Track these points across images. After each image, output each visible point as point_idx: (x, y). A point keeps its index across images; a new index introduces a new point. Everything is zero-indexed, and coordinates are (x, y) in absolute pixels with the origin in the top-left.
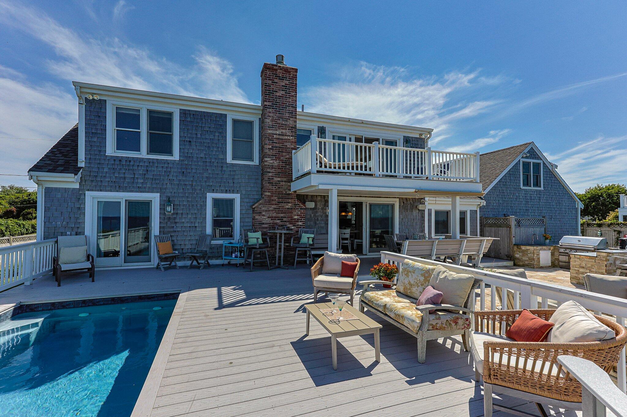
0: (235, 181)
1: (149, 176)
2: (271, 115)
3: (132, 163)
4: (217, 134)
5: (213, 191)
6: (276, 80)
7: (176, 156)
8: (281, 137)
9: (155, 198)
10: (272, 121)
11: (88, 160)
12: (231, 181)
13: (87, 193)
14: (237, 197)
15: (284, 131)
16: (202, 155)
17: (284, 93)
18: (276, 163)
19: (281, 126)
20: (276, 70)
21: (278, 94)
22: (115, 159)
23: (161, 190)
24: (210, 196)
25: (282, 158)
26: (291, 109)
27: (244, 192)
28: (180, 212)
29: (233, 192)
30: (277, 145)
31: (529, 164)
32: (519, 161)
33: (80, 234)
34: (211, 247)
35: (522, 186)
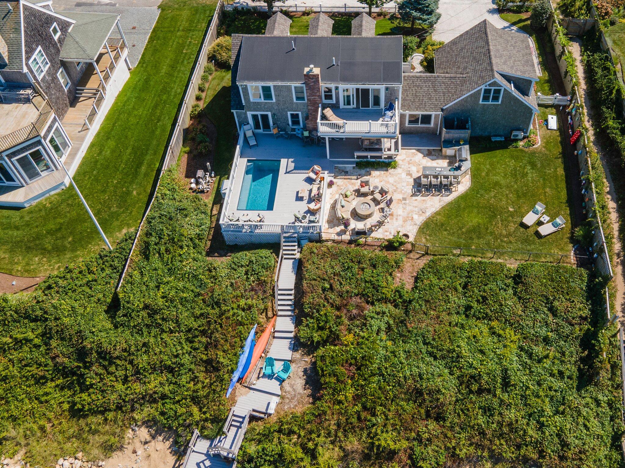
1: (266, 107)
2: (309, 91)
3: (259, 103)
4: (288, 92)
5: (290, 111)
6: (309, 80)
7: (274, 100)
9: (269, 114)
11: (246, 103)
12: (297, 108)
13: (248, 112)
14: (300, 114)
16: (284, 100)
18: (313, 108)
20: (309, 76)
22: (254, 102)
23: (271, 111)
24: (289, 113)
25: (315, 107)
27: (302, 111)
28: (279, 118)
29: (298, 111)
31: (490, 90)
32: (481, 89)
33: (248, 124)
34: (292, 129)
35: (481, 102)
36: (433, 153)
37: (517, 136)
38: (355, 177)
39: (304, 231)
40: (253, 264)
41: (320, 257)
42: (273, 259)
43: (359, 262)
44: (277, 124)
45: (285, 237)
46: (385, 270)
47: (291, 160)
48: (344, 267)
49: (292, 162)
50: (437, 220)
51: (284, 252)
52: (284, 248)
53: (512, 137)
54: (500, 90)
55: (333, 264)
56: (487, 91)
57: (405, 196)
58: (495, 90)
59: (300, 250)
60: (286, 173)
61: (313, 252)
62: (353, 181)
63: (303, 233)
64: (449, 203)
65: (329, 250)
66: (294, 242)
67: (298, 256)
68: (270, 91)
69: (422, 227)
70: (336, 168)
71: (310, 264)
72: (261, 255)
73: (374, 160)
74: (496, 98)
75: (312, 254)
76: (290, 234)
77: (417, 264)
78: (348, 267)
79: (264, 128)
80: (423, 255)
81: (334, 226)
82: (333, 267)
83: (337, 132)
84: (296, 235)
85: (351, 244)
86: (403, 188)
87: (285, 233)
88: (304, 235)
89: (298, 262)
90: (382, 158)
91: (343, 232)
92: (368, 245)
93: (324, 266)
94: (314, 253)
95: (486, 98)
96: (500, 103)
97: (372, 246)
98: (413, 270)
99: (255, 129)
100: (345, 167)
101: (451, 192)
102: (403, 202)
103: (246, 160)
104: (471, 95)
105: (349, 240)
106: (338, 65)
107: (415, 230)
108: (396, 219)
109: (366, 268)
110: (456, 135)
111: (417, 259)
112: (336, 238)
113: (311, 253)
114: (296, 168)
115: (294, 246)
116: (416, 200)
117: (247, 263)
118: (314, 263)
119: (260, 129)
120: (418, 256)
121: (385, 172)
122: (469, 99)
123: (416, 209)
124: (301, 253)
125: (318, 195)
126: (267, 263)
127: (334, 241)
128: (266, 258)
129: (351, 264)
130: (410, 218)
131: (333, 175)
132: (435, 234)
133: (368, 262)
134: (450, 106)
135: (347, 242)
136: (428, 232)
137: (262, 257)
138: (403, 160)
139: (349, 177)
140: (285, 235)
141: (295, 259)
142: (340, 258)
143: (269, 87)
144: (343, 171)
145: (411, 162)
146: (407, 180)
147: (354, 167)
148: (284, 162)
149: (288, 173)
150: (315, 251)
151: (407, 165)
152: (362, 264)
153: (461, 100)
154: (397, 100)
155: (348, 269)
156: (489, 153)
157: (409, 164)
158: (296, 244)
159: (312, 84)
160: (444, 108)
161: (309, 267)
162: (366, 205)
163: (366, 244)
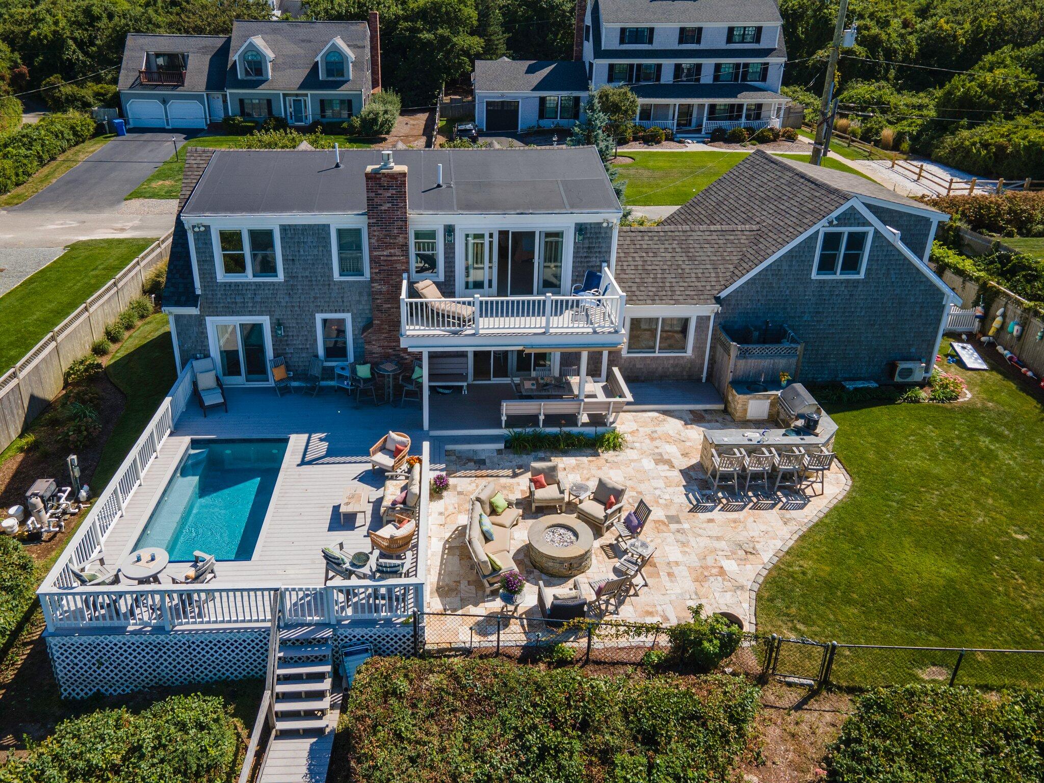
0: (345, 300)
1: (258, 299)
2: (376, 233)
3: (240, 287)
4: (320, 249)
5: (322, 312)
6: (380, 192)
7: (281, 277)
8: (390, 258)
9: (265, 321)
10: (378, 241)
11: (203, 287)
12: (340, 300)
13: (207, 318)
14: (348, 317)
15: (392, 251)
16: (307, 273)
17: (390, 205)
18: (384, 288)
19: (389, 246)
20: (380, 178)
21: (383, 208)
22: (225, 284)
23: (270, 313)
24: (319, 317)
25: (391, 282)
26: (400, 223)
27: (355, 311)
28: (290, 334)
29: (343, 311)
30: (385, 268)
31: (839, 235)
32: (817, 232)
33: (207, 356)
34: (325, 369)
35: (814, 275)
36: (708, 417)
37: (910, 372)
38: (510, 472)
39: (360, 616)
40: (142, 757)
41: (422, 711)
42: (229, 733)
43: (584, 726)
44: (284, 354)
45: (284, 643)
46: (700, 752)
47: (316, 436)
48: (526, 748)
49: (321, 440)
50: (804, 573)
51: (280, 707)
52: (280, 688)
53: (897, 379)
54: (864, 235)
55: (480, 737)
56: (831, 240)
57: (673, 512)
58: (851, 235)
59: (339, 697)
60: (303, 463)
61: (394, 693)
62: (503, 481)
63: (355, 623)
64: (816, 525)
65: (457, 679)
66: (321, 661)
67: (332, 721)
68: (270, 245)
69: (766, 595)
70: (448, 453)
71: (383, 746)
72: (184, 716)
73: (555, 430)
74: (851, 264)
75: (392, 701)
76: (306, 630)
77: (805, 727)
78: (544, 749)
79: (249, 372)
80: (813, 693)
81: (464, 603)
82: (478, 755)
83: (455, 333)
84: (328, 633)
85: (535, 662)
86: (658, 492)
87: (288, 627)
88: (359, 631)
89: (329, 746)
90: (575, 424)
91: (499, 621)
92: (598, 663)
93: (442, 750)
94: (400, 697)
95: (827, 265)
96: (862, 275)
97: (614, 664)
98: (802, 753)
99: (224, 375)
100: (475, 452)
101: (807, 499)
102: (674, 527)
103: (187, 440)
104: (790, 255)
105: (524, 648)
106: (450, 187)
107: (746, 605)
108: (669, 574)
109: (620, 749)
110: (766, 363)
111: (798, 707)
112: (477, 641)
113: (386, 695)
114: (330, 453)
115: (320, 677)
116: (711, 521)
117: (117, 759)
118: (399, 736)
119: (239, 374)
120: (794, 697)
121: (590, 458)
122: (785, 267)
123: (723, 544)
124: (343, 709)
125: (404, 502)
126: (204, 750)
127: (467, 652)
128: (201, 727)
129: (553, 737)
130: (714, 571)
131: (443, 466)
132: (821, 616)
133: (619, 724)
134: (736, 291)
135: (518, 653)
136: (793, 611)
137: (182, 727)
138: (632, 433)
139: (489, 472)
140: (285, 634)
141: (318, 733)
142: (502, 712)
143: (269, 234)
144: (470, 460)
145: (655, 435)
146: (663, 474)
147: (499, 452)
148: (297, 442)
149: (310, 463)
150: (403, 685)
151: (648, 441)
152: (597, 730)
153: (766, 269)
154: (605, 264)
155: (541, 757)
156: (855, 413)
157: (652, 439)
158: (327, 668)
159: (386, 206)
160: (723, 294)
161: (382, 755)
162: (562, 531)
163: (588, 660)
